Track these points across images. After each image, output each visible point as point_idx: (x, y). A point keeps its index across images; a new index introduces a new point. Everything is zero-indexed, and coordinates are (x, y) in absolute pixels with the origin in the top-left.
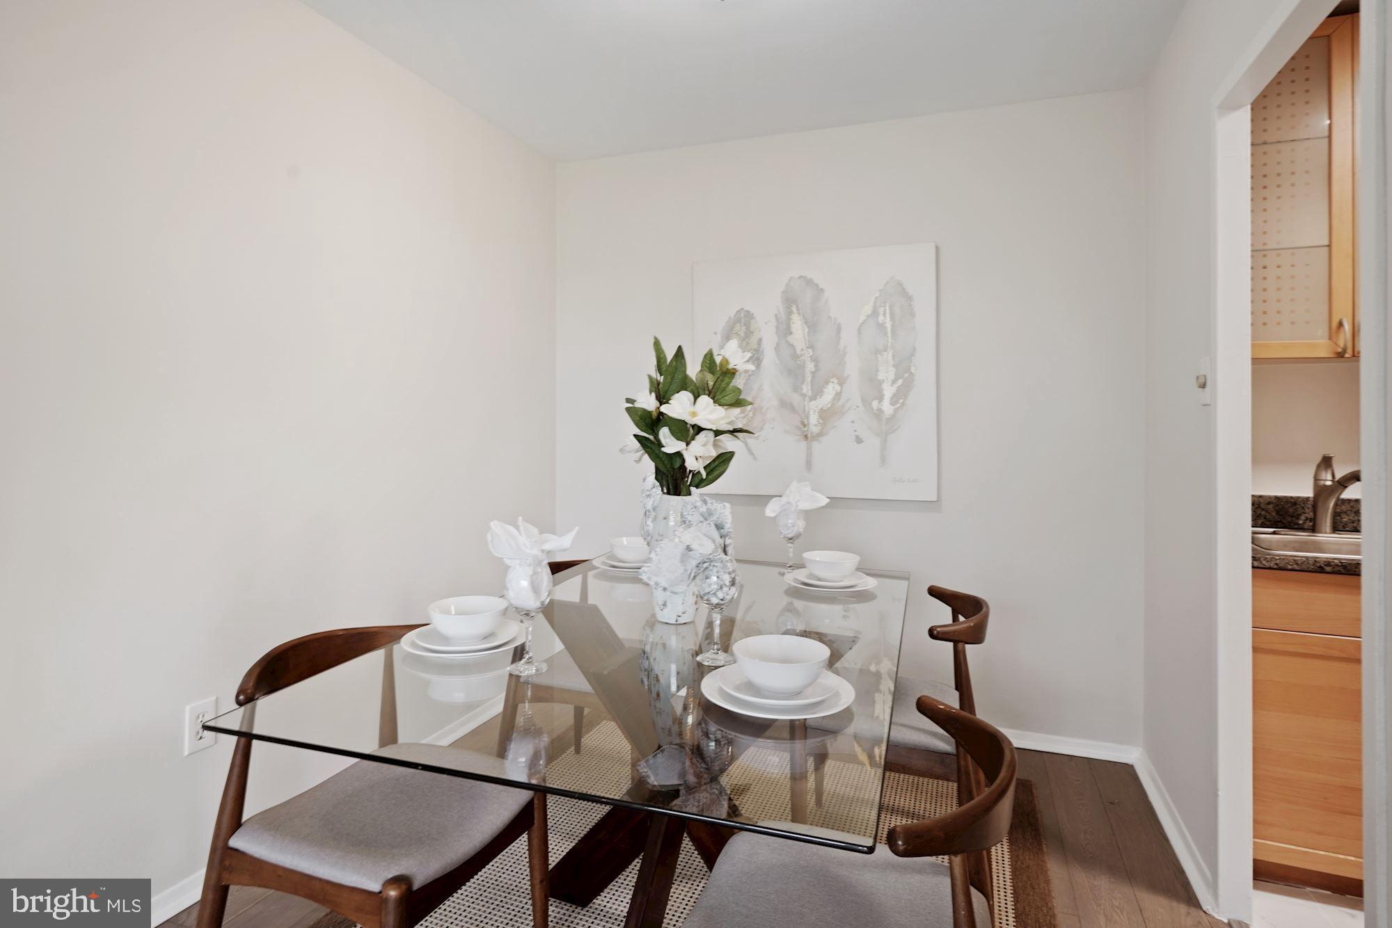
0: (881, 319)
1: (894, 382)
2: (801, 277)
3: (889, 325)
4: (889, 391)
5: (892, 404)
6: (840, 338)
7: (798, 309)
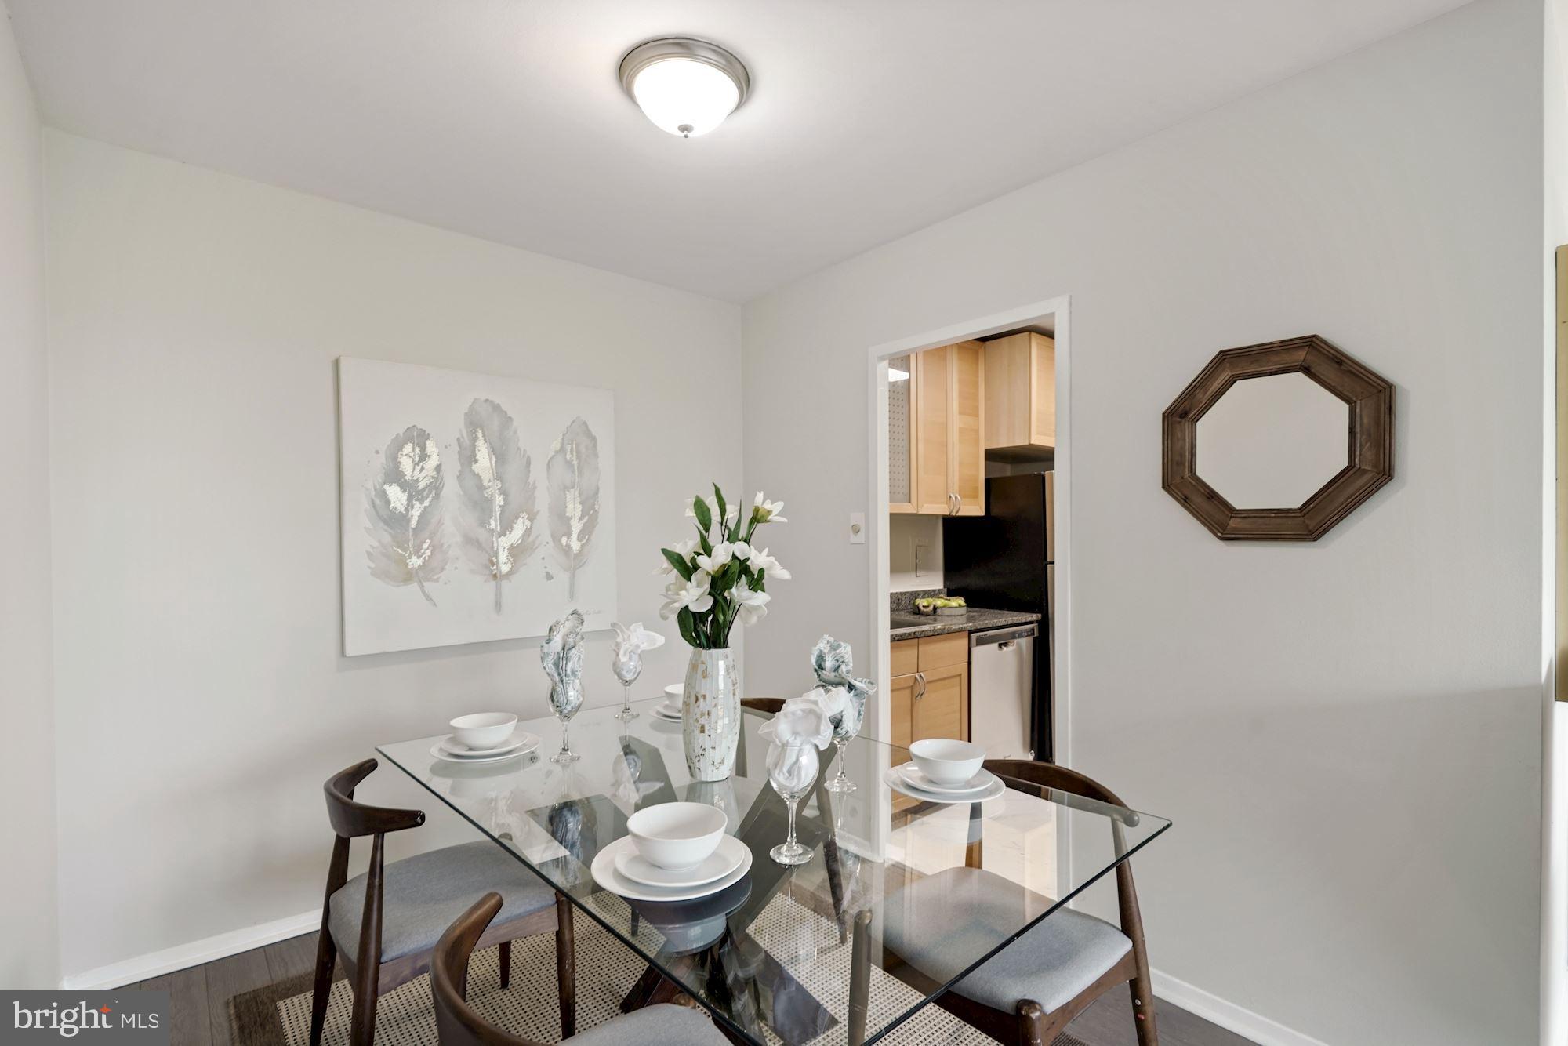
0: (568, 456)
1: (580, 519)
2: (486, 400)
3: (575, 462)
4: (576, 527)
5: (579, 540)
6: (529, 471)
7: (484, 436)
